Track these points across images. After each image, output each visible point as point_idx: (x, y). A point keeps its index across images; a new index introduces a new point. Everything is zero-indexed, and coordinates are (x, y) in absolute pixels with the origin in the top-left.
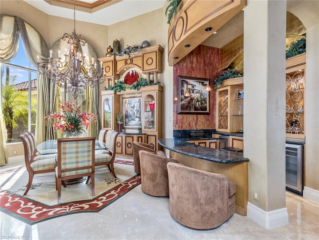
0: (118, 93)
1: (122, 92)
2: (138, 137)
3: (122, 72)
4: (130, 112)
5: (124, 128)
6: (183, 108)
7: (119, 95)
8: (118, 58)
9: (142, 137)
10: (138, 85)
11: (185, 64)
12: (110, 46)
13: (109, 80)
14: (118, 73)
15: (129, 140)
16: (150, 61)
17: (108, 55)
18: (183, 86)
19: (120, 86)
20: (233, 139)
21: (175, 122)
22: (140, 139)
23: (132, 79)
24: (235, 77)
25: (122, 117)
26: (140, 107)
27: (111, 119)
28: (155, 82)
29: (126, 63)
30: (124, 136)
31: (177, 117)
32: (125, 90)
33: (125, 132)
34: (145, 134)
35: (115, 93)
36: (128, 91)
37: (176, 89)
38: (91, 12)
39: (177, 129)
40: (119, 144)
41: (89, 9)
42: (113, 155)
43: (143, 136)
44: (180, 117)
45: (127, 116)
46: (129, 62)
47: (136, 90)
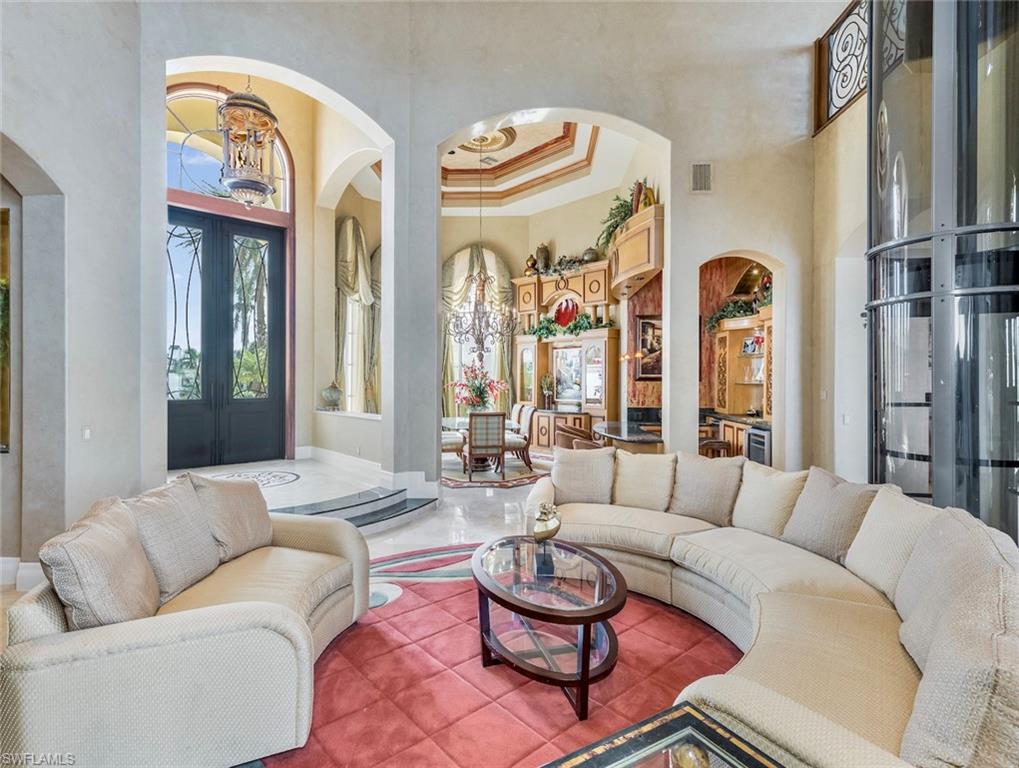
0: (544, 340)
1: (551, 338)
2: (575, 419)
3: (552, 302)
4: (565, 375)
5: (554, 403)
6: (645, 370)
7: (547, 344)
8: (543, 278)
9: (580, 419)
10: (576, 327)
11: (650, 295)
12: (532, 256)
13: (530, 316)
14: (544, 304)
15: (561, 423)
16: (595, 287)
17: (528, 273)
18: (644, 331)
19: (547, 328)
20: (725, 425)
21: (631, 394)
22: (578, 421)
23: (566, 317)
24: (735, 316)
25: (551, 383)
26: (581, 366)
27: (532, 386)
28: (604, 323)
29: (557, 287)
30: (552, 416)
31: (634, 385)
32: (554, 335)
33: (556, 409)
34: (587, 414)
35: (540, 340)
36: (560, 336)
37: (632, 338)
38: (500, 205)
39: (635, 406)
40: (544, 431)
41: (498, 201)
42: (528, 440)
43: (583, 417)
44: (640, 385)
45: (559, 382)
46: (562, 285)
47: (573, 336)
